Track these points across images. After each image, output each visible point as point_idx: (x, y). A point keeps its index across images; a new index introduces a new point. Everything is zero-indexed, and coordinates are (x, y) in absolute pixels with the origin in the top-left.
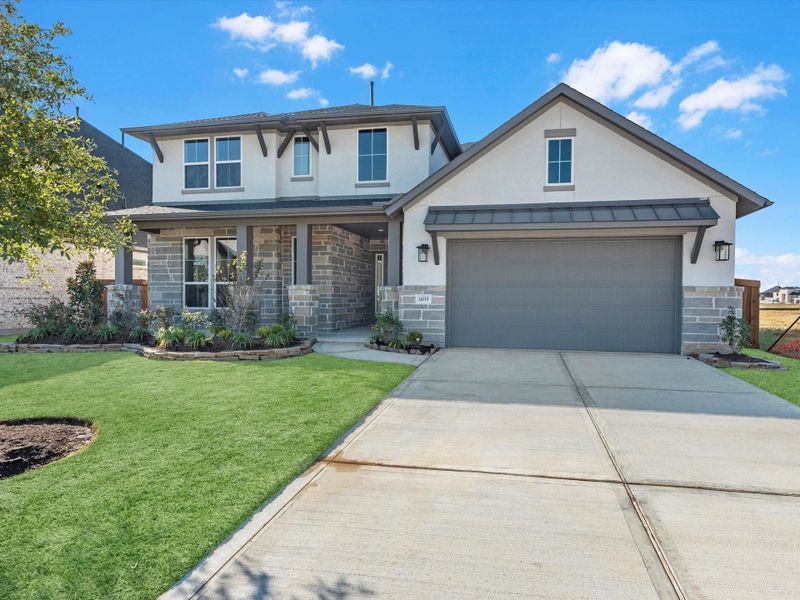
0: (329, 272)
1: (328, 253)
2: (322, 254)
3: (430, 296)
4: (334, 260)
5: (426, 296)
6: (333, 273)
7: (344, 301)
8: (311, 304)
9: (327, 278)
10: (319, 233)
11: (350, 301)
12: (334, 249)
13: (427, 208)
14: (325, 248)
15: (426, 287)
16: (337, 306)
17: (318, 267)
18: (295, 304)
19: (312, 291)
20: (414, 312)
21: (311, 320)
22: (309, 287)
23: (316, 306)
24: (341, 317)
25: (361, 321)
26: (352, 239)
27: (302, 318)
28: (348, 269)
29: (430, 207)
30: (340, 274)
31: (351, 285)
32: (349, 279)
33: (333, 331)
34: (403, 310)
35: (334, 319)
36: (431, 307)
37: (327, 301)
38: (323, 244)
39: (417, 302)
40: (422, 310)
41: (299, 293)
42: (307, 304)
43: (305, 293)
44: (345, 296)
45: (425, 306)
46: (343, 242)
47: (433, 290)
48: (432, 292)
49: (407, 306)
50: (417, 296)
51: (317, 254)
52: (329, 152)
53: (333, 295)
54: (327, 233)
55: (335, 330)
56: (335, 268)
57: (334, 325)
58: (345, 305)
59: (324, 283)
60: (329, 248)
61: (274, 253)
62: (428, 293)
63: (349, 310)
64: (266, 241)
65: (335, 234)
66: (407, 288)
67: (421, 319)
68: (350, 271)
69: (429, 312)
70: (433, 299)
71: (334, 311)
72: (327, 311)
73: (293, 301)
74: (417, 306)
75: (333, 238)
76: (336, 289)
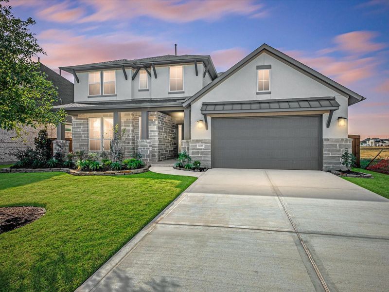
1: (156, 125)
2: (153, 125)
3: (204, 144)
4: (159, 128)
6: (158, 134)
7: (163, 147)
8: (148, 149)
9: (155, 136)
10: (152, 115)
11: (166, 147)
12: (159, 123)
13: (202, 103)
15: (202, 140)
16: (160, 149)
17: (151, 131)
18: (141, 149)
20: (196, 152)
21: (148, 156)
22: (147, 141)
23: (151, 150)
24: (162, 155)
25: (172, 156)
26: (167, 118)
27: (144, 155)
28: (165, 132)
30: (162, 134)
31: (167, 139)
32: (166, 137)
33: (158, 161)
34: (191, 151)
35: (159, 155)
36: (204, 149)
37: (156, 147)
38: (154, 121)
39: (198, 147)
40: (200, 151)
41: (143, 143)
42: (146, 149)
43: (145, 144)
44: (164, 145)
45: (201, 149)
46: (163, 119)
47: (205, 141)
48: (205, 143)
49: (193, 149)
50: (198, 145)
51: (151, 125)
52: (156, 77)
53: (159, 144)
54: (156, 115)
55: (160, 160)
56: (160, 132)
57: (159, 158)
58: (164, 149)
59: (154, 139)
60: (156, 122)
61: (131, 125)
62: (203, 143)
63: (166, 151)
64: (127, 119)
65: (159, 115)
66: (193, 140)
67: (200, 155)
68: (167, 133)
69: (203, 152)
70: (205, 146)
71: (159, 152)
72: (156, 152)
73: (140, 147)
74: (198, 149)
75: (158, 118)
76: (160, 142)
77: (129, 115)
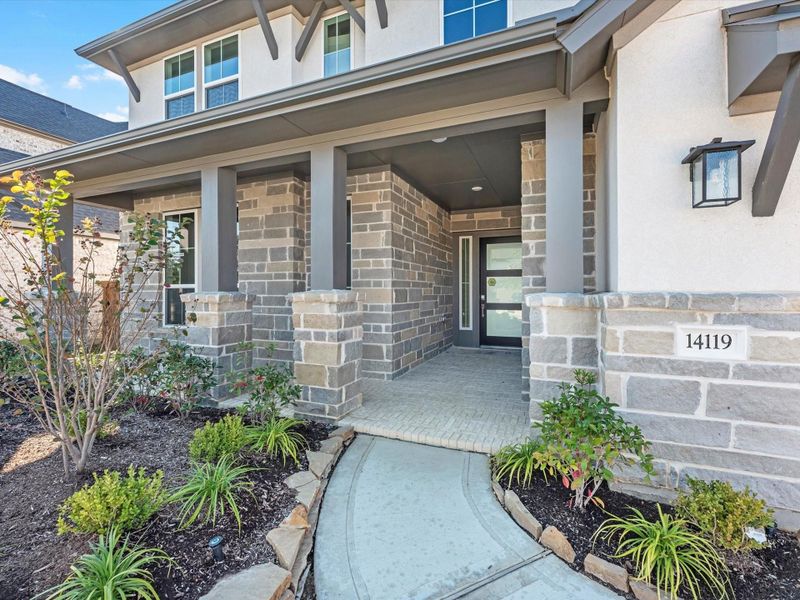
0: (386, 263)
1: (383, 227)
2: (373, 228)
3: (742, 334)
4: (396, 240)
5: (722, 329)
6: (394, 264)
7: (413, 315)
8: (342, 337)
9: (380, 273)
10: (367, 188)
11: (423, 314)
12: (395, 218)
13: (714, 16)
14: (378, 216)
15: (730, 298)
16: (402, 327)
17: (367, 253)
18: (306, 336)
19: (341, 306)
20: (668, 389)
21: (343, 374)
22: (336, 295)
23: (356, 338)
24: (408, 346)
25: (441, 344)
26: (427, 208)
27: (320, 372)
28: (420, 259)
29: (723, 12)
30: (406, 266)
31: (424, 285)
32: (421, 276)
33: (394, 377)
34: (625, 377)
35: (396, 352)
36: (743, 371)
37: (383, 319)
38: (375, 210)
39: (683, 352)
40: (705, 383)
41: (313, 310)
42: (331, 336)
43: (328, 311)
44: (416, 306)
45: (720, 369)
46: (411, 208)
48: (753, 319)
49: (639, 364)
50: (681, 331)
51: (364, 229)
52: (384, 24)
53: (395, 308)
54: (383, 186)
55: (400, 372)
56: (399, 255)
57: (397, 365)
58: (416, 323)
59: (378, 284)
60: (386, 217)
61: (288, 229)
62: (733, 320)
63: (422, 331)
64: (276, 209)
65: (398, 189)
66: (640, 299)
67: (700, 414)
68: (424, 263)
69: (739, 392)
70: (758, 348)
71: (397, 338)
72: (382, 338)
73: (301, 329)
74: (682, 367)
75: (394, 198)
76: (400, 295)
77: (282, 190)
